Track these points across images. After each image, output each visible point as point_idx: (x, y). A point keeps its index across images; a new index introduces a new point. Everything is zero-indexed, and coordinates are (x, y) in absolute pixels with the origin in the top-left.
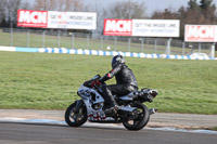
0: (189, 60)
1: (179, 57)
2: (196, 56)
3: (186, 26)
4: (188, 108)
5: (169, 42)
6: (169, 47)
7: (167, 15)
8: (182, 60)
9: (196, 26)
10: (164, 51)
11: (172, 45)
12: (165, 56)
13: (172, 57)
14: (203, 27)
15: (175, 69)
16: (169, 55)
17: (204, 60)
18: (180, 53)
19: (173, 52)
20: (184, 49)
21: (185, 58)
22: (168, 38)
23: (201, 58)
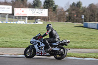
0: (16, 24)
1: (12, 23)
2: (20, 22)
3: (15, 9)
4: (16, 46)
5: (7, 16)
6: (7, 18)
7: (6, 4)
8: (14, 24)
9: (19, 9)
10: (5, 20)
11: (9, 17)
12: (5, 22)
13: (9, 23)
14: (22, 9)
15: (10, 28)
16: (7, 22)
17: (23, 24)
18: (13, 21)
19: (9, 20)
20: (14, 19)
21: (15, 23)
22: (7, 14)
23: (22, 23)
